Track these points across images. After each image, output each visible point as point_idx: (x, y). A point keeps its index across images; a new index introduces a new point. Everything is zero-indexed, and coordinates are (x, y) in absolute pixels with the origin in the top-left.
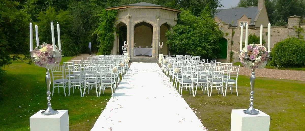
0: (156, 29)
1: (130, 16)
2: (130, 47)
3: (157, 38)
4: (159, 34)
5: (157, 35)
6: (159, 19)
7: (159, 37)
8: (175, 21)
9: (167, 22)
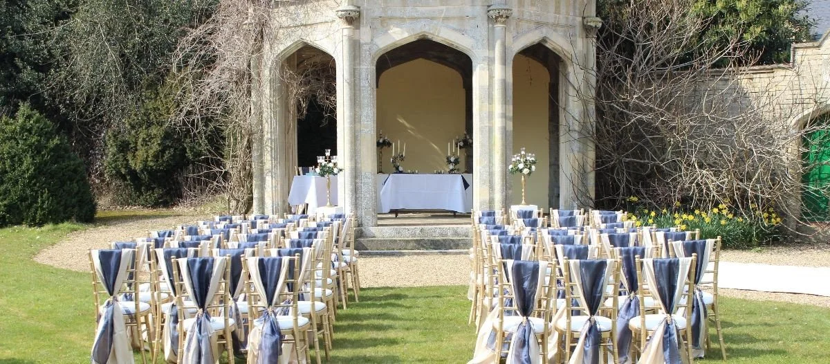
0: (491, 77)
1: (353, 14)
2: (356, 175)
3: (498, 123)
4: (505, 102)
5: (498, 108)
6: (504, 23)
7: (504, 116)
8: (587, 29)
9: (544, 40)
